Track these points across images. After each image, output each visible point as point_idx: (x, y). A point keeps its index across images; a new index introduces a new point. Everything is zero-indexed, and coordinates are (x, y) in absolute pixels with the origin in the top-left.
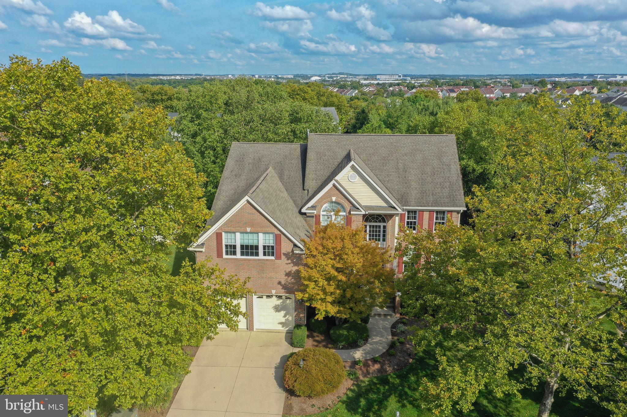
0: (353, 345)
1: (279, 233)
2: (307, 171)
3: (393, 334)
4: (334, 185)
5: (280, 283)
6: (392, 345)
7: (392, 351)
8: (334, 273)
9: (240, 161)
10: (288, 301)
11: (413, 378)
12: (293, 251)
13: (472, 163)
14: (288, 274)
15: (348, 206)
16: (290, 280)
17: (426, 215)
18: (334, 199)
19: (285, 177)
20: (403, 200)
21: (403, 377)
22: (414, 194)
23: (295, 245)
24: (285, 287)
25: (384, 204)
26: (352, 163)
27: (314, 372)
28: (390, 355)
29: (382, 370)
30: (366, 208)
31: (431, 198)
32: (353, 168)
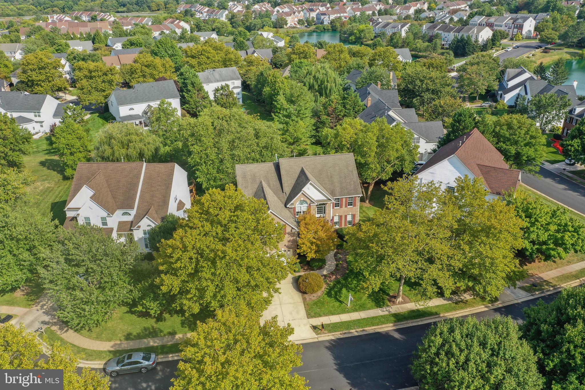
0: (320, 268)
1: (284, 223)
2: (283, 182)
3: (336, 260)
4: (302, 193)
5: (285, 245)
6: (337, 265)
7: (338, 268)
8: (314, 240)
9: (244, 177)
10: (289, 253)
11: (350, 280)
12: (291, 231)
13: (359, 158)
14: (289, 241)
15: (309, 202)
16: (290, 243)
17: (344, 200)
18: (302, 199)
19: (272, 186)
20: (333, 193)
21: (346, 279)
22: (337, 190)
23: (292, 228)
24: (287, 247)
25: (325, 198)
26: (310, 182)
27: (313, 284)
28: (338, 270)
29: (336, 278)
30: (318, 201)
31: (346, 191)
32: (311, 184)
